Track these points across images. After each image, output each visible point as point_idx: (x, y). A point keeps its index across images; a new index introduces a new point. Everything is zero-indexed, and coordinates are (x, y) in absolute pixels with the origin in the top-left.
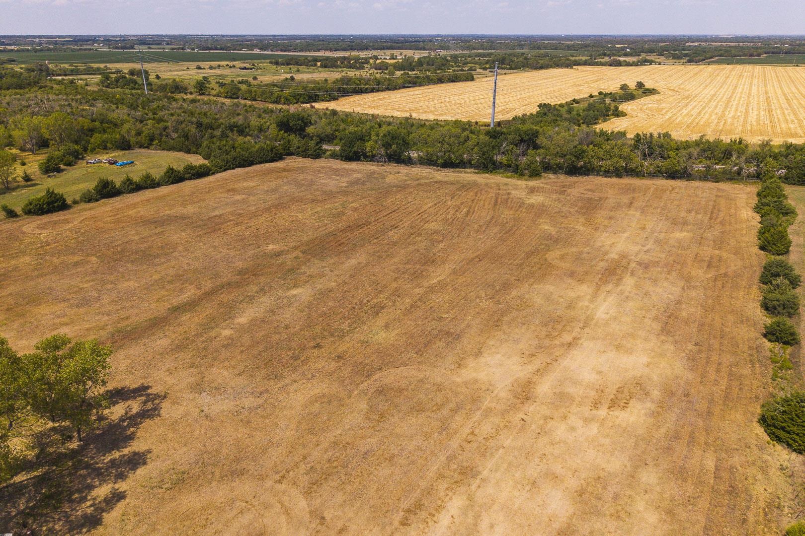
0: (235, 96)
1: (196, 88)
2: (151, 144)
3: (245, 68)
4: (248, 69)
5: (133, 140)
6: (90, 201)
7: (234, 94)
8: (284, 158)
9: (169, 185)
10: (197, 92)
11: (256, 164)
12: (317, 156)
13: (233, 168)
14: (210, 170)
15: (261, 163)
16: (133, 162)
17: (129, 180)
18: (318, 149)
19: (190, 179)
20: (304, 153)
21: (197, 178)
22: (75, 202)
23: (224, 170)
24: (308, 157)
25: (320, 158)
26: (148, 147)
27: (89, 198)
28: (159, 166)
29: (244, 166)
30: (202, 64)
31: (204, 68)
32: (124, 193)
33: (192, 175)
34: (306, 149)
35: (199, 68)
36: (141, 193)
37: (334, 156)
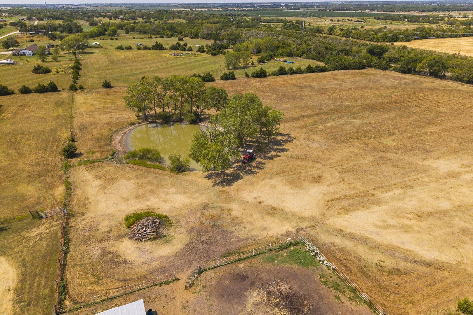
0: (348, 36)
1: (328, 31)
2: (302, 55)
3: (358, 21)
4: (359, 22)
5: (295, 53)
6: (275, 75)
7: (347, 35)
8: (366, 68)
9: (307, 73)
10: (328, 33)
12: (385, 69)
13: (338, 70)
14: (327, 69)
16: (293, 62)
17: (291, 68)
18: (387, 65)
19: (317, 72)
20: (378, 67)
22: (269, 75)
24: (380, 69)
25: (387, 70)
26: (300, 57)
27: (274, 74)
28: (305, 65)
29: (344, 69)
30: (333, 19)
31: (334, 21)
32: (288, 74)
33: (318, 70)
34: (380, 65)
35: (332, 20)
36: (295, 75)
37: (395, 70)
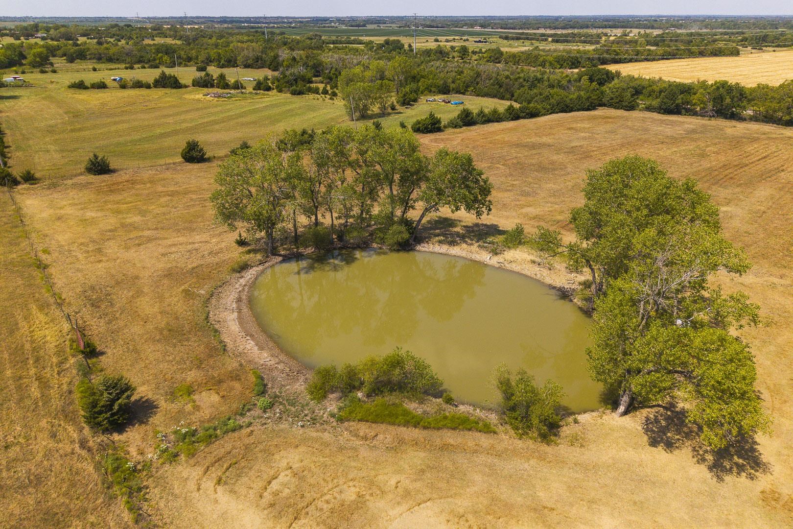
2: (465, 90)
4: (482, 42)
5: (452, 86)
7: (496, 59)
8: (597, 109)
9: (510, 121)
11: (575, 111)
12: (631, 108)
13: (557, 113)
14: (540, 113)
15: (578, 110)
16: (463, 103)
17: (482, 112)
18: (633, 101)
19: (524, 118)
20: (617, 105)
21: (530, 118)
22: (445, 127)
23: (551, 114)
24: (621, 109)
25: (634, 110)
26: (463, 94)
27: (454, 125)
29: (566, 112)
30: (439, 38)
32: (478, 123)
33: (527, 114)
34: (620, 101)
35: (437, 41)
37: (649, 109)
